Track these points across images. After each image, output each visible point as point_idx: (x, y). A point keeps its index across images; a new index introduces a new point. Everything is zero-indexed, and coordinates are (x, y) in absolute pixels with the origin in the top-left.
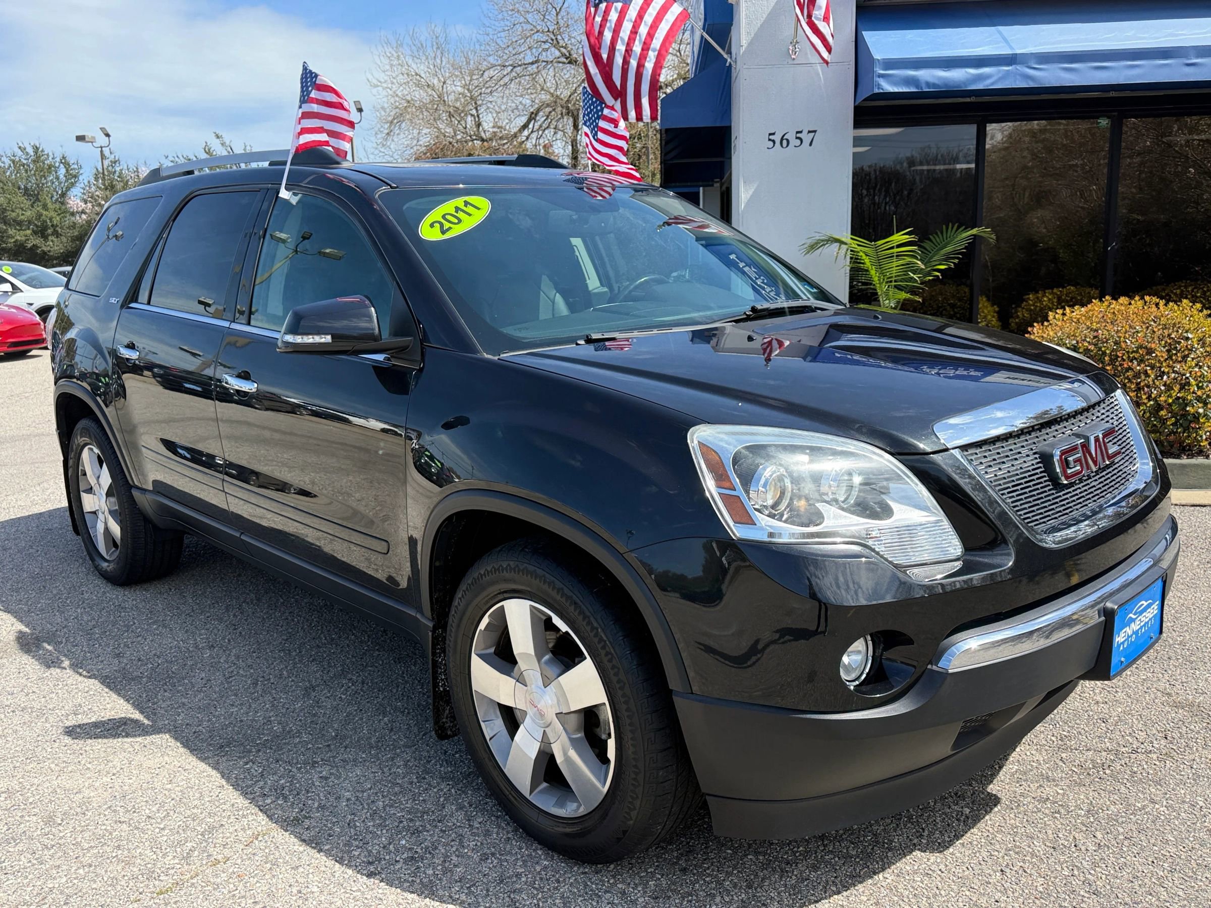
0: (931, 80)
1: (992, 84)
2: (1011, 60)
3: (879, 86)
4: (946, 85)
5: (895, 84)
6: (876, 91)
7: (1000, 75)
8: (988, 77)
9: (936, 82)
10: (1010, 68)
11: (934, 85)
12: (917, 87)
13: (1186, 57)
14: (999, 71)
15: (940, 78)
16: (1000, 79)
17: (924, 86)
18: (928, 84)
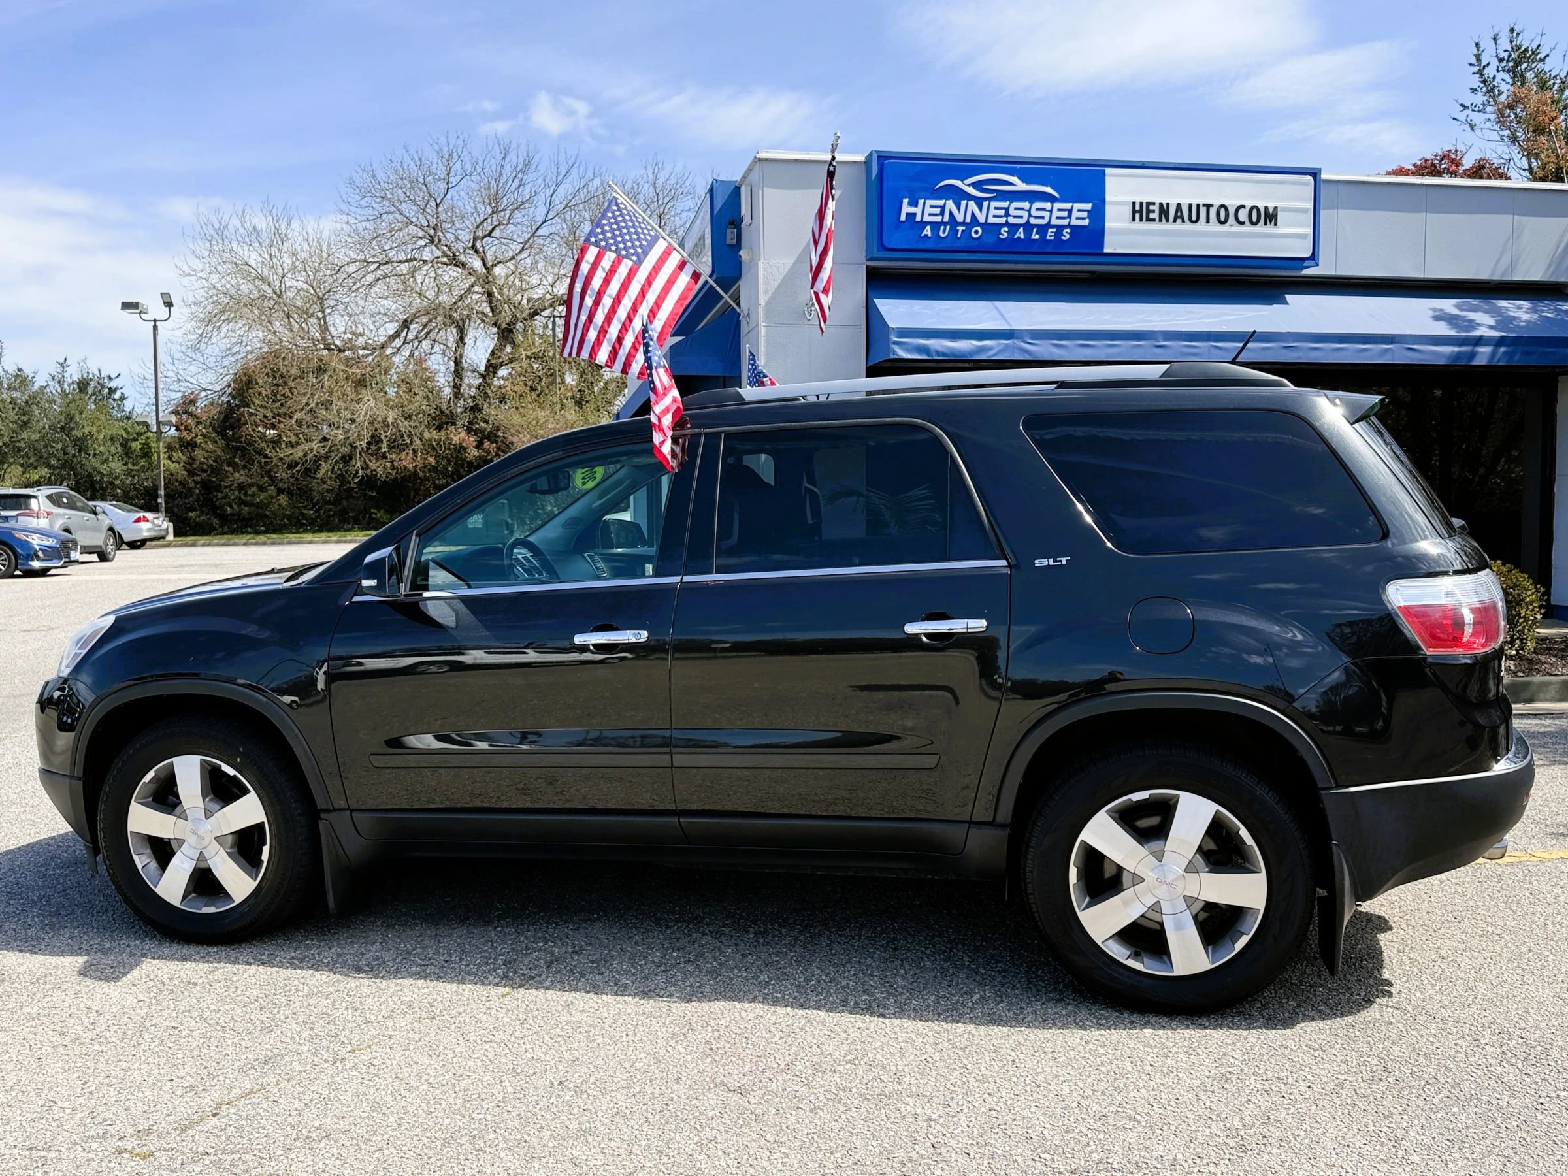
0: (940, 349)
1: (994, 355)
2: (1009, 335)
3: (894, 353)
4: (954, 355)
5: (908, 351)
6: (892, 356)
7: (1000, 348)
8: (989, 349)
9: (945, 351)
10: (1008, 342)
11: (943, 354)
12: (928, 354)
13: (1156, 339)
14: (999, 344)
15: (949, 348)
16: (1001, 351)
17: (934, 354)
18: (938, 353)
